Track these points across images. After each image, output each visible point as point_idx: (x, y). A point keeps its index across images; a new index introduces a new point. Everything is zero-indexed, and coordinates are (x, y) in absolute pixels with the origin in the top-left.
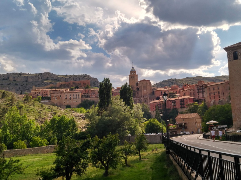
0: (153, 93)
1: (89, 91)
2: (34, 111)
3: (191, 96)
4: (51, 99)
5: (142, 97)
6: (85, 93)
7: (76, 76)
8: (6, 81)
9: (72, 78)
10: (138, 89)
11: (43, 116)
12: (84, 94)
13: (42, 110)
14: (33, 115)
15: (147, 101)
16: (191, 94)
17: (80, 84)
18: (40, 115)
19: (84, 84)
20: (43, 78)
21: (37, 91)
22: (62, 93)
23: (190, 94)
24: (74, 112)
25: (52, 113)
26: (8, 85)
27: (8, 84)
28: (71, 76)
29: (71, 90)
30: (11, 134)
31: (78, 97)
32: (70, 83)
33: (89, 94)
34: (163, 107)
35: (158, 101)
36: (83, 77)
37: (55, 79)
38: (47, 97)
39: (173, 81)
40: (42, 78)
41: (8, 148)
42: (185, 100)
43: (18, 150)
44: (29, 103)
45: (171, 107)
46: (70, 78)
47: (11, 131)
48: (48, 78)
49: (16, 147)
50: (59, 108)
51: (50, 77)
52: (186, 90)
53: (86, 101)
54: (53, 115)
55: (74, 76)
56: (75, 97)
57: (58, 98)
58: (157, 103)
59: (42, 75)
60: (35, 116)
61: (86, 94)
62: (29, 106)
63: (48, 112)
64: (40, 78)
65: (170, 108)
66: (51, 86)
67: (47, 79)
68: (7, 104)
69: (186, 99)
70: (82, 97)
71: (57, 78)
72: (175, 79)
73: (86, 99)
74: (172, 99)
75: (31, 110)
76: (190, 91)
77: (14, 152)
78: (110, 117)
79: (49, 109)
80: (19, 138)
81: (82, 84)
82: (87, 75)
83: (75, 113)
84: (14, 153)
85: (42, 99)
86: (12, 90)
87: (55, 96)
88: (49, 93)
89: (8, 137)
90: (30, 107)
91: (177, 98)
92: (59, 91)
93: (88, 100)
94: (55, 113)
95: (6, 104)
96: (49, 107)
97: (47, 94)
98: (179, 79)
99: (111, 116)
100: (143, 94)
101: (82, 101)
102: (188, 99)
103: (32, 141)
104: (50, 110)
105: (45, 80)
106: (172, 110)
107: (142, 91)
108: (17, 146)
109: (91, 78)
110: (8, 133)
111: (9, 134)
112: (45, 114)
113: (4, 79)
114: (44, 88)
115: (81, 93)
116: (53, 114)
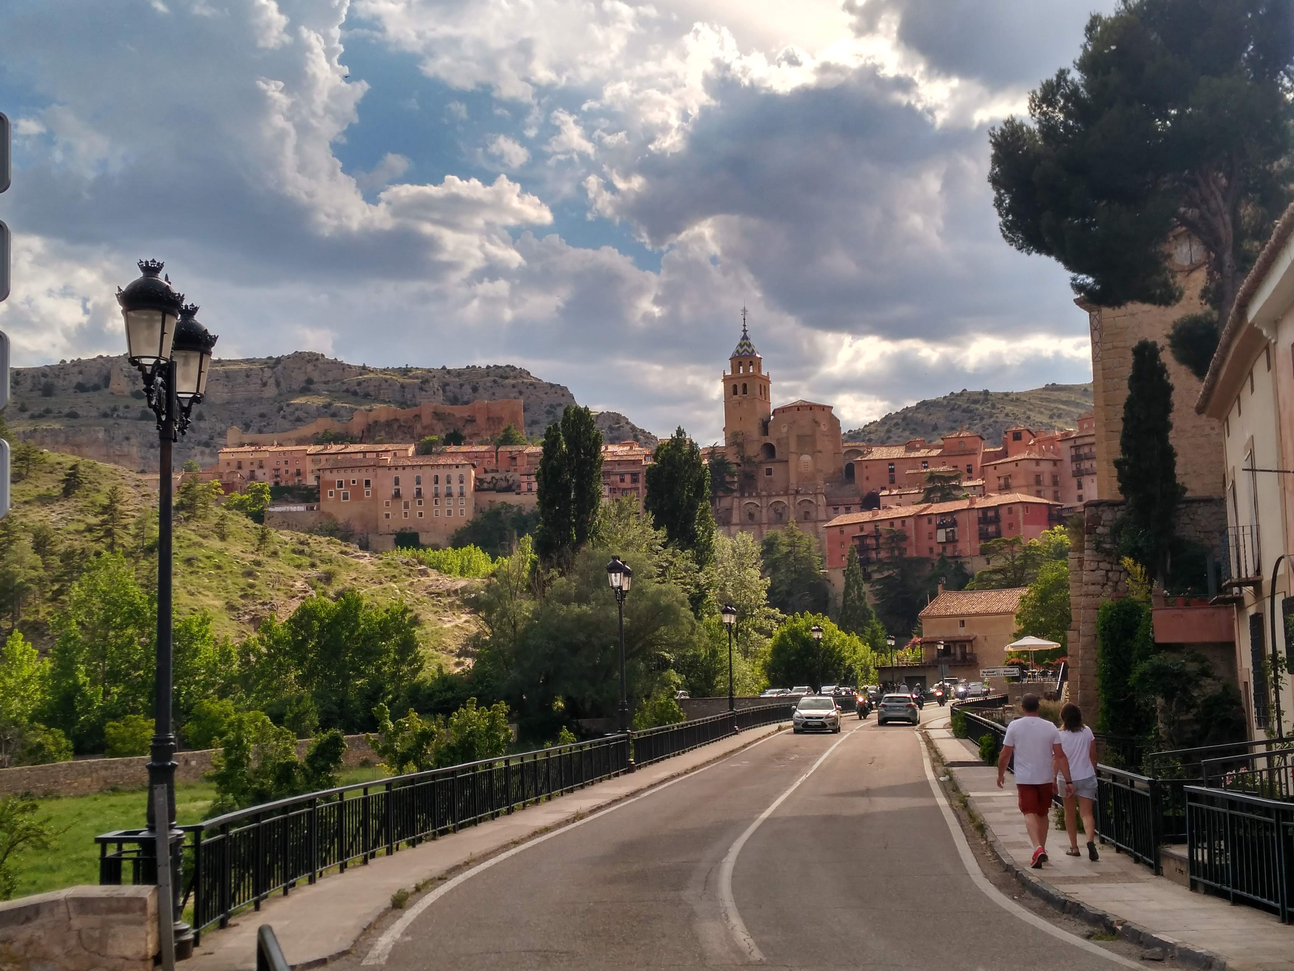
0: (850, 471)
1: (514, 459)
2: (219, 567)
3: (1038, 494)
4: (318, 500)
5: (786, 493)
6: (493, 471)
7: (459, 373)
8: (94, 396)
9: (435, 384)
10: (770, 450)
11: (268, 592)
12: (488, 477)
13: (261, 558)
14: (215, 584)
15: (813, 515)
16: (1038, 482)
17: (471, 420)
18: (252, 586)
19: (494, 420)
20: (283, 385)
21: (247, 453)
22: (376, 466)
23: (1032, 480)
24: (424, 573)
25: (313, 573)
26: (103, 420)
27: (105, 415)
28: (429, 371)
29: (425, 450)
30: (94, 683)
31: (455, 488)
32: (418, 417)
33: (517, 476)
34: (892, 550)
35: (866, 516)
36: (495, 381)
37: (347, 391)
38: (299, 488)
39: (973, 406)
40: (278, 384)
41: (80, 751)
42: (1003, 512)
43: (122, 763)
44: (201, 523)
45: (931, 549)
46: (426, 387)
47: (97, 666)
48: (310, 381)
49: (118, 745)
50: (353, 548)
51: (323, 379)
52: (1016, 462)
53: (497, 513)
54: (314, 588)
55: (449, 372)
56: (442, 488)
57: (358, 495)
58: (862, 530)
59: (280, 367)
60: (226, 589)
61: (497, 476)
62: (200, 539)
63: (294, 572)
64: (272, 381)
65: (926, 554)
66: (321, 431)
67: (307, 388)
68: (90, 529)
69: (1010, 511)
70: (478, 489)
71: (359, 384)
72: (986, 393)
73: (501, 498)
74: (938, 508)
75: (208, 558)
76: (1038, 469)
77: (106, 769)
78: (584, 607)
79: (302, 552)
80: (134, 701)
81: (481, 420)
82: (513, 368)
83: (433, 577)
84: (103, 773)
85: (273, 499)
86: (125, 443)
87: (340, 485)
88: (309, 466)
89: (83, 695)
90: (201, 545)
91: (964, 504)
92: (360, 456)
93: (511, 507)
94: (328, 578)
95: (82, 527)
96: (302, 543)
97: (298, 473)
98: (1007, 394)
99: (588, 603)
100: (793, 480)
101: (478, 509)
102: (1020, 508)
103: (198, 718)
104: (306, 561)
105: (294, 391)
106: (936, 564)
107: (792, 459)
108: (124, 741)
109: (535, 385)
110: (82, 678)
111: (84, 684)
112: (276, 581)
113: (81, 388)
114: (289, 441)
115: (474, 466)
116: (315, 582)
